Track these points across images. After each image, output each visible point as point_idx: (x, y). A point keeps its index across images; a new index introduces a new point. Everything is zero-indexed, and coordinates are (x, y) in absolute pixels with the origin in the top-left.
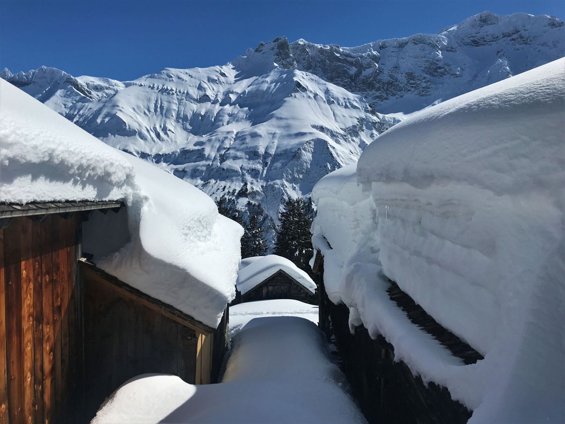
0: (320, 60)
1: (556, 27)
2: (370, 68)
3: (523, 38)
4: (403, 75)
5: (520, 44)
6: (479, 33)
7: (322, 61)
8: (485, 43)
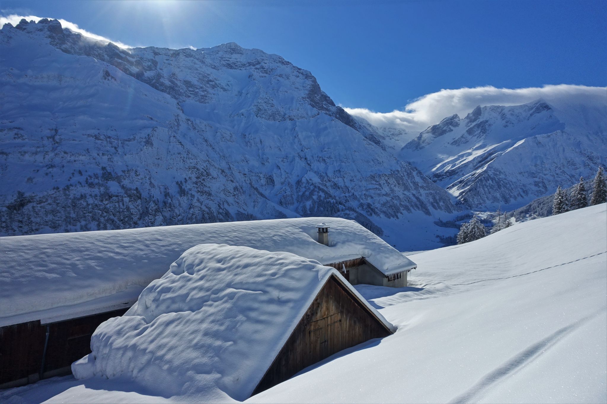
1: (285, 65)
3: (264, 68)
4: (181, 82)
5: (263, 73)
6: (231, 58)
8: (237, 67)
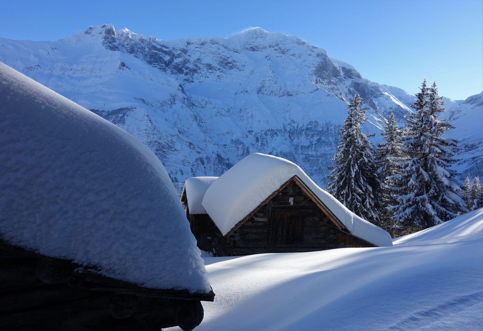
0: (141, 47)
1: (301, 45)
2: (179, 57)
3: (281, 49)
4: (204, 65)
5: (279, 53)
6: (255, 42)
7: (142, 47)
8: (258, 50)
